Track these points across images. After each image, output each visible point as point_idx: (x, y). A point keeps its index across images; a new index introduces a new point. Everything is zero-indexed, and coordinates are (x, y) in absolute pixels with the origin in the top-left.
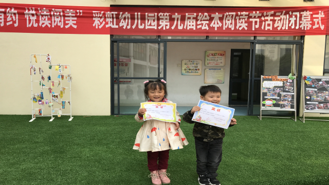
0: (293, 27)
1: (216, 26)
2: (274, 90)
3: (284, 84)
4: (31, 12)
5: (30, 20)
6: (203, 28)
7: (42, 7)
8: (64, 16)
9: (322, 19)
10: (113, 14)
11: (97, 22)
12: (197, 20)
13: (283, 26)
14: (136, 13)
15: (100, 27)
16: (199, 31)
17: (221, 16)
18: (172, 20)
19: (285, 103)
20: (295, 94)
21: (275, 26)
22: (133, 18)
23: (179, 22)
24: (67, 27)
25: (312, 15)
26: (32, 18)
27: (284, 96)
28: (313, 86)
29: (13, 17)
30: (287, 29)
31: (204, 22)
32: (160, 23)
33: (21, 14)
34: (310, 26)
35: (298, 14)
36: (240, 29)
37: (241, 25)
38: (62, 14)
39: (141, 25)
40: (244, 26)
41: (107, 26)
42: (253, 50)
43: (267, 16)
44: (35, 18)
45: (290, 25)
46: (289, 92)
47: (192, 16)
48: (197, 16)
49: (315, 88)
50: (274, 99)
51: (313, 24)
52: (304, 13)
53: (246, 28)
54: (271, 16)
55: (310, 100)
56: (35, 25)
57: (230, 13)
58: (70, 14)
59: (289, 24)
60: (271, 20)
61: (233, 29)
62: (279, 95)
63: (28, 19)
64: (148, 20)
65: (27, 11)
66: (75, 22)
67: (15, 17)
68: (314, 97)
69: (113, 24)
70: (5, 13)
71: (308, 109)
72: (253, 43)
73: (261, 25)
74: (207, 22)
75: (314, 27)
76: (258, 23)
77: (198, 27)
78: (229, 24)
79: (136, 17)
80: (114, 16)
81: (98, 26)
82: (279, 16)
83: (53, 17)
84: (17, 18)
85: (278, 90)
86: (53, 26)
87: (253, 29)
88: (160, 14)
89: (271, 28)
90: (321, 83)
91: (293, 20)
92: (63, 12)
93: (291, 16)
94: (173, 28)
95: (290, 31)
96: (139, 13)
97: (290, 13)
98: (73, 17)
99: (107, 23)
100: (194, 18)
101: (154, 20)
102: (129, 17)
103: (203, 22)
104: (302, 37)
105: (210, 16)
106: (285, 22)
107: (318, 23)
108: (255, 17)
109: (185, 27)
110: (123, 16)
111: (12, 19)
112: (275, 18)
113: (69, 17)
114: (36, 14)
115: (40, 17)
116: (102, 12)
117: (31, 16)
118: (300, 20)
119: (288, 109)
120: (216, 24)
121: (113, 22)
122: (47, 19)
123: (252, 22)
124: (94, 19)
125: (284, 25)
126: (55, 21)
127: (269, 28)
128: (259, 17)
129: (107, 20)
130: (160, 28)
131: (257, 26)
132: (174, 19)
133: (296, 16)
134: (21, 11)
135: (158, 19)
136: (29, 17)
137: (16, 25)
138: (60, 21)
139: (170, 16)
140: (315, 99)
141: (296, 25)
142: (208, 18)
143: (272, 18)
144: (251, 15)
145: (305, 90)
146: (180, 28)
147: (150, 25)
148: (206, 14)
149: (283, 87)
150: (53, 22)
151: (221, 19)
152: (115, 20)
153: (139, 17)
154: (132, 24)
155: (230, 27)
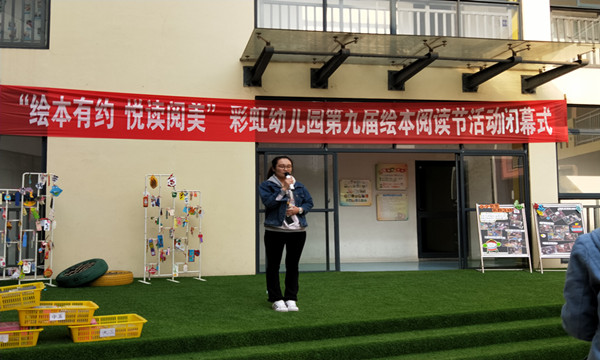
0: (511, 131)
1: (406, 129)
2: (496, 227)
3: (509, 216)
4: (136, 106)
5: (132, 119)
6: (389, 132)
7: (153, 98)
8: (187, 113)
9: (549, 119)
10: (260, 111)
11: (236, 123)
12: (379, 120)
13: (498, 129)
14: (294, 110)
15: (241, 130)
16: (383, 137)
17: (413, 114)
18: (344, 120)
19: (514, 245)
20: (525, 231)
21: (488, 129)
22: (289, 117)
23: (354, 123)
24: (190, 129)
25: (534, 113)
26: (135, 115)
27: (512, 235)
28: (548, 218)
29: (106, 114)
30: (503, 133)
31: (390, 124)
32: (328, 125)
33: (120, 109)
34: (534, 129)
35: (516, 111)
36: (441, 133)
37: (441, 127)
38: (183, 109)
39: (301, 127)
40: (446, 128)
41: (251, 129)
42: (459, 162)
43: (476, 114)
44: (140, 115)
45: (507, 128)
46: (518, 228)
47: (372, 115)
48: (381, 114)
49: (550, 221)
50: (497, 240)
51: (537, 126)
52: (525, 111)
53: (448, 133)
54: (481, 114)
55: (546, 240)
56: (141, 127)
57: (426, 110)
58: (196, 110)
59: (506, 126)
60: (481, 120)
61: (430, 133)
62: (505, 234)
63: (129, 116)
64: (311, 120)
65: (129, 105)
66: (202, 122)
67: (110, 113)
68: (552, 235)
69: (260, 126)
70: (93, 107)
71: (545, 253)
72: (459, 154)
73: (468, 128)
74: (394, 123)
75: (539, 131)
76: (464, 125)
77: (382, 130)
78: (423, 126)
79: (294, 115)
80: (263, 114)
81: (238, 128)
82: (491, 115)
83: (169, 115)
84: (112, 115)
85: (502, 227)
86: (168, 129)
87: (459, 134)
88: (328, 111)
89: (482, 132)
90: (557, 213)
91: (510, 120)
92: (186, 106)
93: (507, 115)
94: (346, 132)
95: (508, 137)
96: (299, 110)
97: (506, 110)
98: (199, 114)
99: (251, 125)
100: (375, 118)
101: (319, 121)
102: (285, 115)
103: (388, 123)
104: (525, 146)
105: (397, 114)
106: (500, 124)
107: (544, 125)
108: (459, 116)
109: (363, 131)
110: (276, 114)
111: (104, 116)
112: (487, 118)
113: (193, 113)
114: (144, 110)
115: (149, 113)
116: (246, 108)
117: (134, 112)
118: (520, 120)
119: (519, 255)
120: (406, 126)
121: (260, 122)
122: (159, 118)
123: (455, 122)
124: (231, 118)
125: (500, 128)
126: (171, 121)
127: (479, 131)
128: (465, 116)
129: (251, 119)
130: (327, 132)
131: (464, 129)
132: (347, 119)
133: (514, 115)
134: (120, 104)
135: (325, 119)
136: (132, 114)
137: (110, 126)
138: (180, 121)
139: (343, 114)
140: (553, 237)
141: (515, 128)
142: (395, 117)
143: (482, 117)
144: (454, 112)
145: (538, 224)
146: (356, 132)
147: (314, 128)
148: (392, 111)
149: (508, 221)
150: (168, 122)
151: (413, 119)
152: (262, 120)
153: (299, 115)
154: (288, 127)
155: (426, 130)
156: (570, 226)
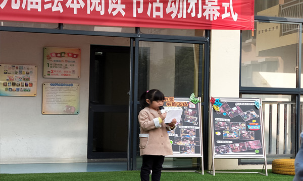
0: (193, 15)
1: (75, 7)
3: (183, 111)
6: (54, 9)
13: (178, 12)
16: (48, 14)
19: (187, 143)
20: (200, 128)
21: (168, 11)
27: (185, 132)
28: (225, 114)
30: (185, 17)
34: (218, 14)
36: (115, 13)
40: (120, 8)
42: (134, 48)
45: (189, 11)
46: (192, 125)
49: (227, 117)
51: (222, 11)
53: (123, 14)
55: (220, 138)
59: (187, 9)
60: (161, 1)
61: (102, 13)
62: (178, 131)
68: (227, 133)
71: (218, 153)
72: (134, 39)
73: (145, 9)
75: (224, 16)
76: (142, 6)
78: (95, 4)
87: (135, 16)
89: (161, 14)
90: (234, 109)
91: (193, 2)
94: (2, 6)
95: (190, 21)
104: (208, 33)
106: (181, 6)
107: (229, 10)
109: (23, 7)
118: (203, 3)
119: (191, 154)
120: (75, 4)
125: (181, 11)
127: (158, 14)
131: (141, 11)
140: (228, 135)
141: (197, 12)
145: (214, 121)
149: (183, 116)
155: (98, 9)
156: (247, 123)
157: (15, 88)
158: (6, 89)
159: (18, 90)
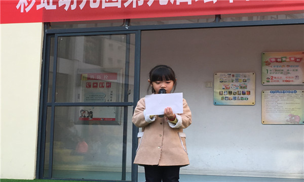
11: (22, 1)
15: (27, 10)
39: (95, 1)
41: (39, 7)
69: (48, 4)
99: (38, 2)
130: (126, 5)
147: (110, 1)
154: (79, 2)
157: (232, 96)
158: (222, 98)
159: (235, 98)
